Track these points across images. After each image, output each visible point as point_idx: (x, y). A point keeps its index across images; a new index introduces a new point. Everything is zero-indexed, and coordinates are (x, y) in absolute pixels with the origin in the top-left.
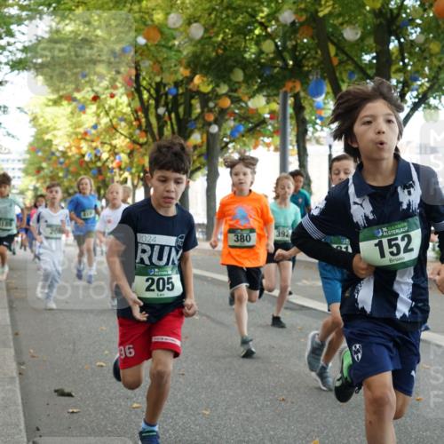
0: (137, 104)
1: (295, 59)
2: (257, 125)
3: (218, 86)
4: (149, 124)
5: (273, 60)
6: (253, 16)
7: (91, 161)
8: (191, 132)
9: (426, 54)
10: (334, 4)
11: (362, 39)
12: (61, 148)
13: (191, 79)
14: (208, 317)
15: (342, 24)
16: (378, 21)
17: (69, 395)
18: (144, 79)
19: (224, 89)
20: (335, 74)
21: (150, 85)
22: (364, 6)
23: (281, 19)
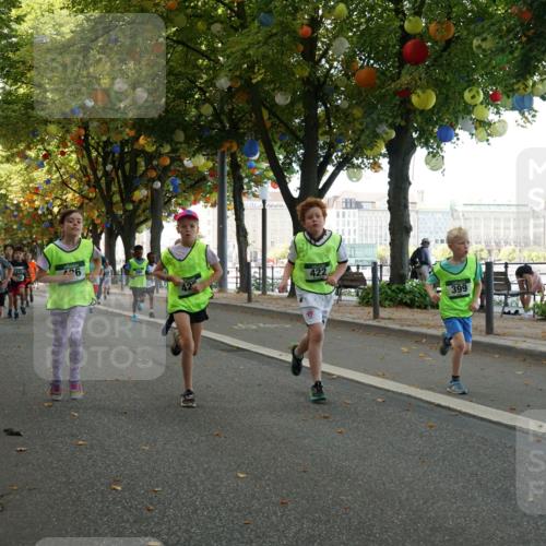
0: (85, 162)
1: (231, 121)
2: (197, 182)
3: (161, 146)
4: (98, 180)
5: (211, 122)
6: (193, 82)
7: (44, 214)
8: (136, 188)
9: (350, 119)
10: (265, 73)
11: (292, 103)
12: (15, 202)
13: (138, 139)
15: (273, 90)
16: (306, 88)
17: (18, 434)
18: (93, 138)
19: (167, 149)
20: (267, 136)
22: (294, 75)
23: (217, 84)
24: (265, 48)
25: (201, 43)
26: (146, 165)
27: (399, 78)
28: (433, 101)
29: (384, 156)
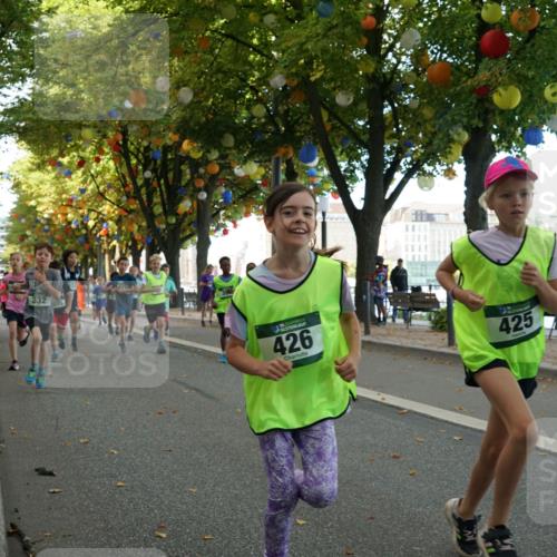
0: (124, 170)
1: (287, 124)
2: (248, 192)
3: (209, 151)
4: (137, 189)
5: (264, 125)
6: (244, 81)
7: (78, 229)
8: (181, 200)
9: (420, 120)
10: (325, 69)
11: (355, 103)
12: (46, 216)
13: (180, 144)
14: (197, 390)
15: (334, 89)
16: (372, 86)
17: (51, 474)
18: (132, 144)
19: (214, 155)
20: (327, 139)
21: (138, 150)
22: (357, 71)
23: (272, 83)
24: (325, 40)
25: (253, 37)
26: (192, 174)
27: (475, 73)
28: (517, 99)
29: (459, 162)
